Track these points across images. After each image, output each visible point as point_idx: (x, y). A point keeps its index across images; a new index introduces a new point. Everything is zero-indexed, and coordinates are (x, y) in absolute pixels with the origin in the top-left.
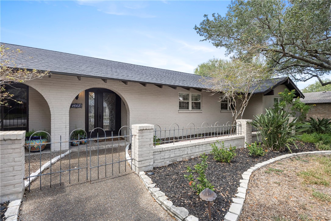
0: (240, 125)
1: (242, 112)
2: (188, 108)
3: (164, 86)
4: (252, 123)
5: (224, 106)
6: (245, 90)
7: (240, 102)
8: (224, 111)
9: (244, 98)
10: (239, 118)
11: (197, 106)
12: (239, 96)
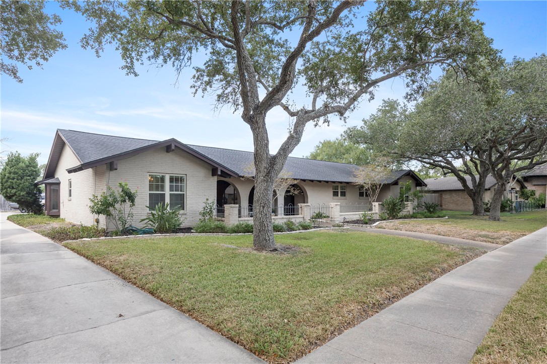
0: (375, 206)
1: (376, 198)
2: (338, 196)
3: (329, 182)
4: (381, 204)
5: (361, 194)
6: (377, 182)
7: (374, 191)
8: (361, 198)
9: (377, 188)
10: (374, 201)
11: (343, 194)
12: (374, 187)
